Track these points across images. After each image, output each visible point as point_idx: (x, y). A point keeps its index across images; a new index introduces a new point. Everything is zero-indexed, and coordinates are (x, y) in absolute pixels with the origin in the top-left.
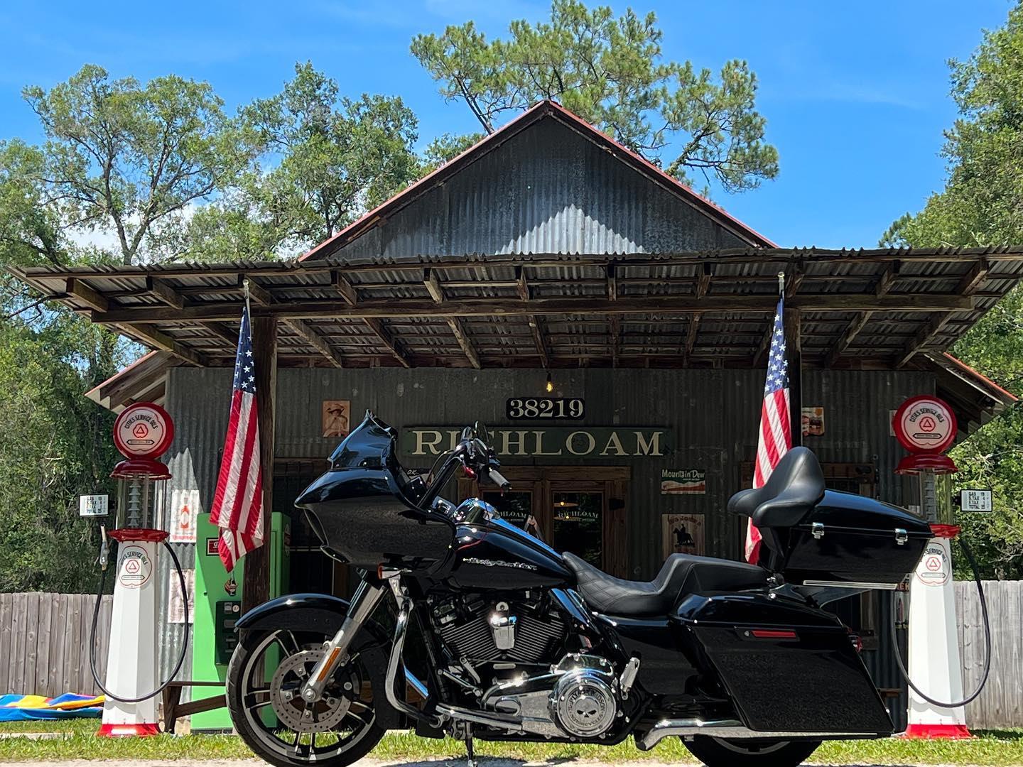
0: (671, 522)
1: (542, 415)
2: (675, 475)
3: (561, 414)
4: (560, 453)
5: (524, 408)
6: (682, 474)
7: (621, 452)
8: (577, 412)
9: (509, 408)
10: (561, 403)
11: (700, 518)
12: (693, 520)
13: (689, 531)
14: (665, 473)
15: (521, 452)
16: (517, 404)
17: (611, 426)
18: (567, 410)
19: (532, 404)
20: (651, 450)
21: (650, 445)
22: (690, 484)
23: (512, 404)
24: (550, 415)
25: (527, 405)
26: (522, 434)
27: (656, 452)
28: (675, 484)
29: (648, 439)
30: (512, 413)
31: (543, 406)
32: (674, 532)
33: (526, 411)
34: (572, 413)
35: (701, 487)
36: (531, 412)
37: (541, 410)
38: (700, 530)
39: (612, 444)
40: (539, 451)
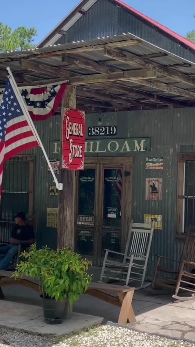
0: (149, 182)
1: (101, 134)
2: (151, 160)
3: (108, 133)
4: (105, 151)
5: (94, 131)
6: (154, 160)
7: (128, 150)
8: (113, 132)
9: (89, 131)
10: (108, 128)
11: (161, 180)
12: (158, 181)
13: (156, 186)
14: (147, 159)
15: (91, 151)
16: (91, 129)
17: (126, 138)
18: (110, 131)
19: (97, 129)
20: (140, 149)
21: (140, 146)
22: (157, 164)
23: (90, 129)
24: (103, 134)
25: (95, 130)
26: (92, 143)
27: (142, 150)
28: (151, 164)
29: (139, 143)
30: (90, 134)
31: (101, 130)
32: (150, 187)
33: (95, 133)
34: (112, 133)
35: (162, 166)
36: (97, 133)
37: (100, 132)
38: (161, 185)
39: (125, 146)
40: (97, 151)
